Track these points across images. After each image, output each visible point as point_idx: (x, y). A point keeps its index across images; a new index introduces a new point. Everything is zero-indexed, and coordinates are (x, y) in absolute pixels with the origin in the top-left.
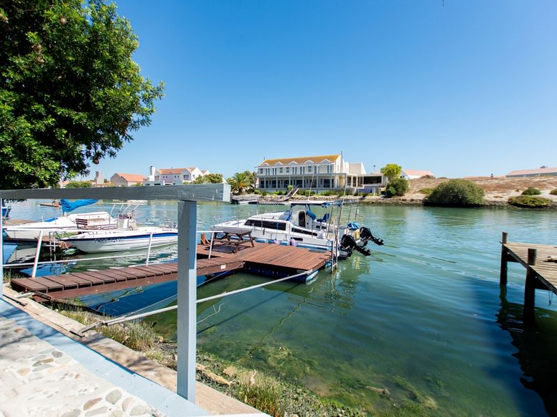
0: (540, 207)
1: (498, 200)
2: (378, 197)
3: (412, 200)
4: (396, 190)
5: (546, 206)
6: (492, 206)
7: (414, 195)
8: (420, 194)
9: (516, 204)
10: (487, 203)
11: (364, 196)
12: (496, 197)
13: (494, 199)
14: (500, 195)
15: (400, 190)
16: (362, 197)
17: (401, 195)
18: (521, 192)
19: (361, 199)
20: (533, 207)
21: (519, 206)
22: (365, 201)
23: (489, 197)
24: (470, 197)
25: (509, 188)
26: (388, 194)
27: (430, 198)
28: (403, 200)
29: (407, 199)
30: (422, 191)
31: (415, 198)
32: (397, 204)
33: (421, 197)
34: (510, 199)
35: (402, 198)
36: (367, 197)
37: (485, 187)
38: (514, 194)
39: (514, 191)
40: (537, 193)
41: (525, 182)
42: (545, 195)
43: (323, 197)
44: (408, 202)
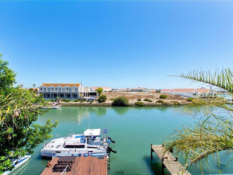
0: (142, 105)
1: (132, 103)
2: (96, 103)
3: (108, 104)
4: (103, 99)
6: (131, 106)
7: (109, 102)
8: (110, 101)
9: (136, 105)
11: (91, 102)
12: (132, 102)
13: (131, 103)
14: (132, 101)
17: (104, 101)
18: (137, 100)
19: (90, 103)
21: (137, 105)
22: (92, 104)
24: (125, 103)
25: (134, 98)
26: (99, 101)
27: (114, 102)
28: (105, 104)
30: (111, 100)
32: (103, 105)
33: (111, 102)
34: (135, 103)
35: (105, 102)
36: (92, 103)
37: (128, 97)
38: (136, 101)
39: (135, 99)
40: (141, 100)
41: (137, 96)
42: (142, 101)
43: (74, 102)
44: (107, 104)
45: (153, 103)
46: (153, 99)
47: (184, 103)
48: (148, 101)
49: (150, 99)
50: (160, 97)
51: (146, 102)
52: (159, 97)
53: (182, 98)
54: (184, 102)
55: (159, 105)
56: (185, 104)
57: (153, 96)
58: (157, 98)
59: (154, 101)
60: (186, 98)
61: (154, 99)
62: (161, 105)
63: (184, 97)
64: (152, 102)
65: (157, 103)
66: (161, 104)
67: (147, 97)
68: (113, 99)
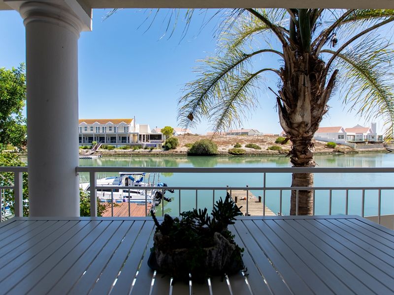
0: (241, 154)
1: (224, 151)
2: (160, 150)
3: (181, 152)
4: (172, 145)
5: (244, 154)
6: (221, 155)
7: (182, 148)
9: (231, 153)
10: (219, 153)
11: (151, 150)
12: (223, 149)
13: (222, 150)
14: (225, 148)
15: (174, 145)
16: (150, 150)
17: (174, 148)
18: (234, 146)
19: (150, 152)
20: (238, 155)
21: (233, 154)
22: (152, 153)
23: (220, 149)
24: (211, 150)
25: (228, 143)
26: (166, 148)
27: (191, 150)
28: (176, 152)
29: (179, 151)
30: (186, 146)
31: (183, 151)
32: (172, 155)
33: (185, 149)
34: (229, 150)
35: (175, 150)
36: (153, 150)
37: (218, 142)
38: (231, 147)
39: (230, 145)
40: (240, 147)
41: (235, 140)
42: (243, 147)
43: (122, 150)
44: (179, 153)
45: (263, 150)
46: (263, 145)
47: (319, 151)
48: (253, 148)
49: (257, 144)
50: (277, 142)
51: (248, 150)
52: (274, 142)
53: (318, 143)
54: (320, 149)
55: (273, 154)
56: (321, 153)
57: (265, 140)
58: (271, 144)
59: (264, 148)
60: (324, 143)
61: (265, 144)
62: (276, 154)
63: (320, 142)
64: (261, 149)
65: (270, 151)
66: (276, 151)
67: (252, 141)
68: (190, 144)
